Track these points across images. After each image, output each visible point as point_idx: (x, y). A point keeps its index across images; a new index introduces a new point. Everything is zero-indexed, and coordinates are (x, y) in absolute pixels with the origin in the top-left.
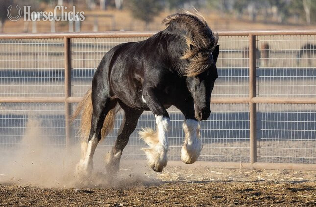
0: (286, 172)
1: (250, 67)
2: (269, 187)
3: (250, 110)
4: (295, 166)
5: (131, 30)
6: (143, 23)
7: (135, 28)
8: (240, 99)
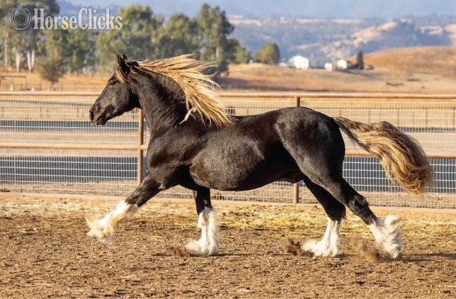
0: (166, 205)
1: (139, 121)
2: (152, 217)
3: (138, 156)
4: (173, 200)
5: (40, 89)
6: (50, 83)
7: (43, 87)
8: (131, 147)
